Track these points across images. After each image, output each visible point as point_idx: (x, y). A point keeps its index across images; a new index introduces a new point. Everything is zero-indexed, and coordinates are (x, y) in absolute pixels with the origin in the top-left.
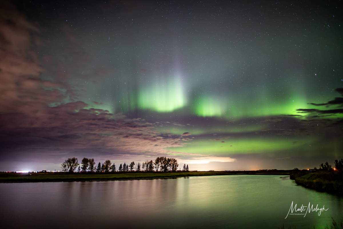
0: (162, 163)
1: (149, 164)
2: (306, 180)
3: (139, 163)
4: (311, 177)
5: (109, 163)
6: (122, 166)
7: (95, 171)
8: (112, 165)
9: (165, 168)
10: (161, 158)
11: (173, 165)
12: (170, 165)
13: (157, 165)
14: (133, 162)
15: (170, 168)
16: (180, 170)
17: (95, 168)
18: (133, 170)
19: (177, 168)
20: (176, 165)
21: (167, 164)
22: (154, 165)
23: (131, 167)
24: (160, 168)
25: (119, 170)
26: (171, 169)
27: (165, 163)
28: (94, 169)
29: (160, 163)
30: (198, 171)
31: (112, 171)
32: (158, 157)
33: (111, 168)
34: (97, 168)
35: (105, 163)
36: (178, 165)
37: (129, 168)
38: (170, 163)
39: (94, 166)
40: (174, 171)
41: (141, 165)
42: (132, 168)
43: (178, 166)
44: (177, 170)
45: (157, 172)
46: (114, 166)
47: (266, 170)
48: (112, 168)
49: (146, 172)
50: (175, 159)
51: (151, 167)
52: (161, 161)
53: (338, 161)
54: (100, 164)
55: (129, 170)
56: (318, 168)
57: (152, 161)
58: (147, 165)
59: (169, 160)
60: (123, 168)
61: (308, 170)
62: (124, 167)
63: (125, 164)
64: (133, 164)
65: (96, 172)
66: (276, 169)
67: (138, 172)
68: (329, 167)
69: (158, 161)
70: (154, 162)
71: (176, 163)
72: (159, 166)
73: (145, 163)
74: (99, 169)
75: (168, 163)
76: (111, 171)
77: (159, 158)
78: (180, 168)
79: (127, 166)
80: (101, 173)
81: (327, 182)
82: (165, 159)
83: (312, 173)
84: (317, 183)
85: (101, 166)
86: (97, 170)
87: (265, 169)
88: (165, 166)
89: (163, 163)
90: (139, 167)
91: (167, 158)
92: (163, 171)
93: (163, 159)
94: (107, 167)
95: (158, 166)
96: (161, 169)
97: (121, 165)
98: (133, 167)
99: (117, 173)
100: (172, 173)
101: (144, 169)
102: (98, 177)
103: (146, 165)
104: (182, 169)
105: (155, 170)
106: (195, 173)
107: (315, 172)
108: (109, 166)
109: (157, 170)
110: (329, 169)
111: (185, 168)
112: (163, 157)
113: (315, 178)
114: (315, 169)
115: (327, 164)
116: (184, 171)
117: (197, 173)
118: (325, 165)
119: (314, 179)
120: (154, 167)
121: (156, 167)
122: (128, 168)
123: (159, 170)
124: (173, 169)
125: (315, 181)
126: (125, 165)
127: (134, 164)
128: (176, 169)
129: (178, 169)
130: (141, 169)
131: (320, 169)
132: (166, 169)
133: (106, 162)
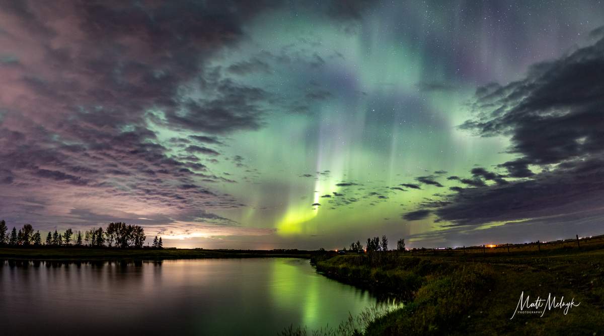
0: (118, 234)
1: (96, 234)
2: (331, 265)
3: (79, 232)
4: (338, 260)
5: (30, 230)
6: (52, 236)
7: (7, 242)
8: (34, 233)
9: (123, 241)
10: (118, 224)
11: (137, 237)
12: (132, 236)
13: (110, 236)
14: (70, 230)
15: (131, 243)
16: (148, 247)
17: (7, 237)
18: (69, 243)
19: (144, 242)
20: (143, 238)
21: (126, 235)
22: (105, 236)
23: (67, 239)
24: (115, 241)
25: (47, 242)
26: (134, 245)
27: (124, 234)
28: (5, 238)
29: (115, 233)
30: (177, 248)
31: (35, 243)
32: (111, 222)
33: (33, 239)
34: (9, 236)
35: (23, 229)
36: (145, 237)
37: (63, 239)
38: (131, 234)
39: (6, 234)
40: (138, 246)
41: (83, 236)
42: (68, 241)
43: (144, 240)
44: (143, 245)
45: (110, 247)
46: (38, 235)
47: (284, 250)
48: (36, 239)
49: (92, 247)
50: (140, 227)
51: (100, 240)
52: (116, 230)
53: (371, 240)
54: (14, 230)
55: (64, 243)
56: (348, 249)
57: (101, 229)
58: (94, 236)
59: (131, 229)
60: (52, 239)
61: (336, 251)
62: (55, 238)
63: (56, 232)
64: (69, 232)
65: (10, 243)
66: (296, 250)
67: (79, 246)
68: (360, 247)
69: (112, 228)
70: (105, 230)
71: (142, 235)
72: (114, 239)
73: (89, 231)
74: (13, 239)
75: (130, 234)
76: (33, 243)
77: (113, 224)
78: (148, 243)
79: (60, 236)
80: (18, 246)
81: (354, 267)
82: (124, 226)
83: (340, 256)
84: (344, 268)
85: (17, 235)
86: (11, 240)
87: (282, 249)
88: (123, 238)
89: (121, 232)
90: (80, 238)
91: (127, 225)
92: (119, 247)
93: (120, 227)
94: (26, 237)
95: (112, 238)
96: (116, 243)
97: (50, 235)
98: (69, 239)
99: (44, 247)
100: (135, 251)
101: (89, 243)
102: (13, 253)
103: (91, 236)
104: (151, 245)
105: (106, 244)
106: (172, 251)
107: (344, 254)
108: (30, 235)
109: (110, 245)
110: (360, 250)
111: (156, 244)
112: (121, 223)
113: (342, 263)
114: (345, 250)
115: (358, 244)
116: (153, 248)
117: (175, 251)
118: (356, 246)
119: (340, 264)
120: (104, 239)
121: (108, 240)
122: (61, 240)
123: (113, 244)
124: (136, 243)
125: (341, 266)
126: (56, 234)
127: (72, 233)
128: (141, 244)
129: (145, 244)
130: (84, 243)
131: (350, 251)
132: (125, 244)
133: (25, 226)
